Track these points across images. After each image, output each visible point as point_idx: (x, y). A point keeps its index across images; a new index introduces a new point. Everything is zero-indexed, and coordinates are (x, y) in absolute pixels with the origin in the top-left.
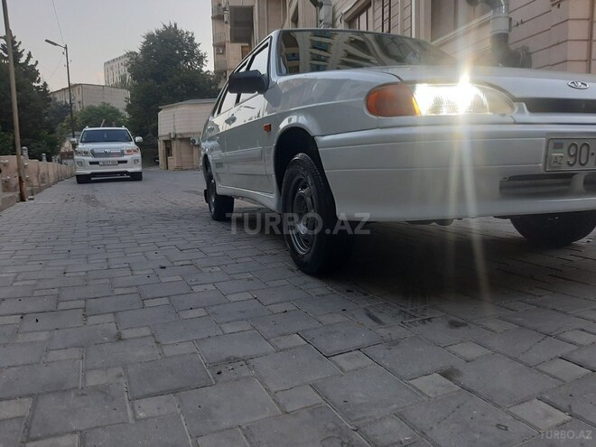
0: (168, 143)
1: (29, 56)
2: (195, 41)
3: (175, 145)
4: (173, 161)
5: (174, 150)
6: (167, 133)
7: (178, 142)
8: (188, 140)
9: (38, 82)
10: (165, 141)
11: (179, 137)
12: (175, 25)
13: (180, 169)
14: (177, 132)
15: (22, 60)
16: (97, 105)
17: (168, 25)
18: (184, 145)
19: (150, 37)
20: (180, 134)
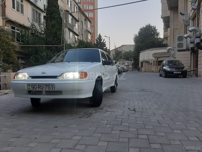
0: (142, 63)
1: (104, 40)
2: (156, 29)
3: (144, 64)
4: (143, 69)
5: (143, 65)
6: (142, 60)
7: (145, 63)
8: (148, 62)
9: (105, 47)
10: (141, 63)
11: (145, 61)
12: (150, 24)
13: (145, 71)
14: (145, 59)
15: (102, 41)
16: (128, 51)
17: (147, 25)
18: (147, 63)
19: (141, 29)
20: (145, 60)
